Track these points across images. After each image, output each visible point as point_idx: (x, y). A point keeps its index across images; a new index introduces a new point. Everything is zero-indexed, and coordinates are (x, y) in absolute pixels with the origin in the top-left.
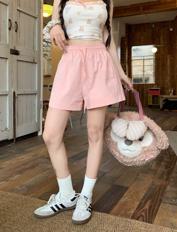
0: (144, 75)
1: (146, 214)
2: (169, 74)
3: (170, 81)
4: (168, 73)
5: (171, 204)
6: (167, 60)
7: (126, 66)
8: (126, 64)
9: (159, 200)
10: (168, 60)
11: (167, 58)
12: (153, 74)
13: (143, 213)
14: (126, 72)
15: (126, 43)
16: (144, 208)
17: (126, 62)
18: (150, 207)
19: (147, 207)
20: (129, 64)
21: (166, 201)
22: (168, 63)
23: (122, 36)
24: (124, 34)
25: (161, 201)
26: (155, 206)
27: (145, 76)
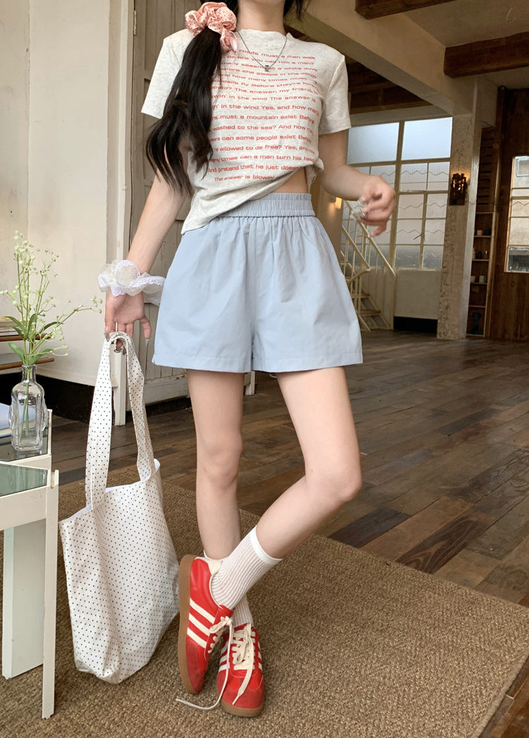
1: (425, 560)
5: (482, 553)
7: (492, 215)
8: (492, 211)
9: (462, 543)
13: (421, 559)
14: (490, 234)
15: (497, 146)
16: (428, 551)
17: (494, 203)
18: (439, 552)
19: (433, 550)
20: (502, 210)
21: (475, 548)
23: (486, 126)
24: (491, 120)
25: (464, 546)
26: (449, 551)
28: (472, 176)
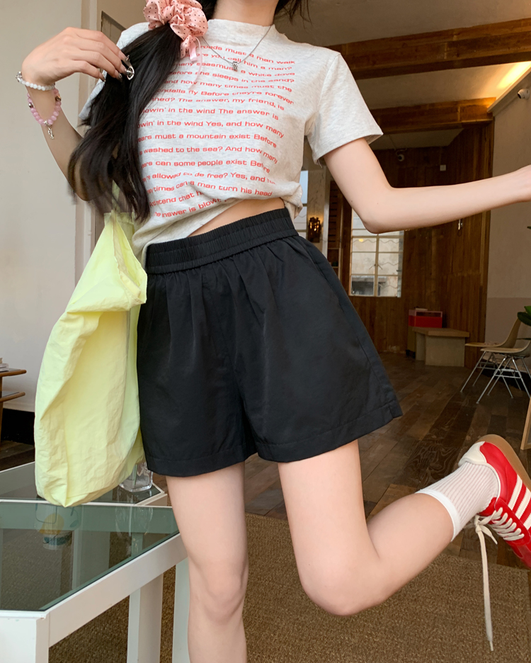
0: (376, 275)
2: (434, 274)
3: (435, 292)
4: (431, 274)
6: (431, 242)
7: (338, 251)
8: (339, 247)
10: (434, 241)
11: (430, 238)
12: (397, 273)
14: (337, 265)
17: (339, 241)
20: (345, 246)
22: (434, 248)
27: (379, 277)
28: (324, 219)
